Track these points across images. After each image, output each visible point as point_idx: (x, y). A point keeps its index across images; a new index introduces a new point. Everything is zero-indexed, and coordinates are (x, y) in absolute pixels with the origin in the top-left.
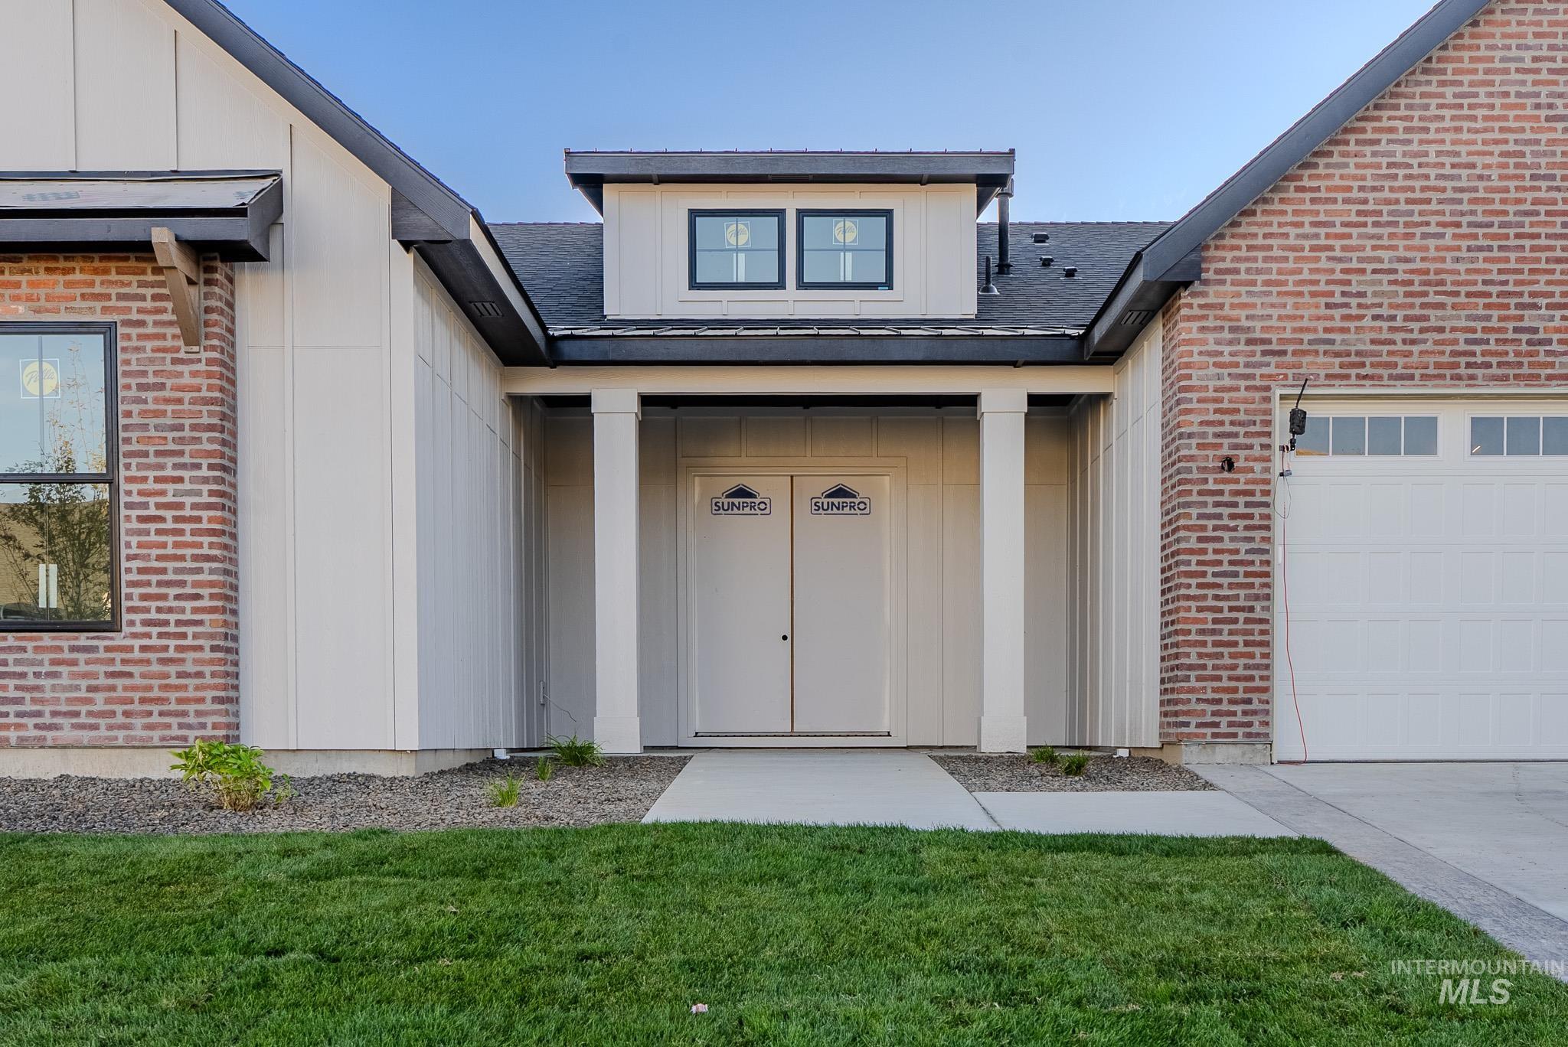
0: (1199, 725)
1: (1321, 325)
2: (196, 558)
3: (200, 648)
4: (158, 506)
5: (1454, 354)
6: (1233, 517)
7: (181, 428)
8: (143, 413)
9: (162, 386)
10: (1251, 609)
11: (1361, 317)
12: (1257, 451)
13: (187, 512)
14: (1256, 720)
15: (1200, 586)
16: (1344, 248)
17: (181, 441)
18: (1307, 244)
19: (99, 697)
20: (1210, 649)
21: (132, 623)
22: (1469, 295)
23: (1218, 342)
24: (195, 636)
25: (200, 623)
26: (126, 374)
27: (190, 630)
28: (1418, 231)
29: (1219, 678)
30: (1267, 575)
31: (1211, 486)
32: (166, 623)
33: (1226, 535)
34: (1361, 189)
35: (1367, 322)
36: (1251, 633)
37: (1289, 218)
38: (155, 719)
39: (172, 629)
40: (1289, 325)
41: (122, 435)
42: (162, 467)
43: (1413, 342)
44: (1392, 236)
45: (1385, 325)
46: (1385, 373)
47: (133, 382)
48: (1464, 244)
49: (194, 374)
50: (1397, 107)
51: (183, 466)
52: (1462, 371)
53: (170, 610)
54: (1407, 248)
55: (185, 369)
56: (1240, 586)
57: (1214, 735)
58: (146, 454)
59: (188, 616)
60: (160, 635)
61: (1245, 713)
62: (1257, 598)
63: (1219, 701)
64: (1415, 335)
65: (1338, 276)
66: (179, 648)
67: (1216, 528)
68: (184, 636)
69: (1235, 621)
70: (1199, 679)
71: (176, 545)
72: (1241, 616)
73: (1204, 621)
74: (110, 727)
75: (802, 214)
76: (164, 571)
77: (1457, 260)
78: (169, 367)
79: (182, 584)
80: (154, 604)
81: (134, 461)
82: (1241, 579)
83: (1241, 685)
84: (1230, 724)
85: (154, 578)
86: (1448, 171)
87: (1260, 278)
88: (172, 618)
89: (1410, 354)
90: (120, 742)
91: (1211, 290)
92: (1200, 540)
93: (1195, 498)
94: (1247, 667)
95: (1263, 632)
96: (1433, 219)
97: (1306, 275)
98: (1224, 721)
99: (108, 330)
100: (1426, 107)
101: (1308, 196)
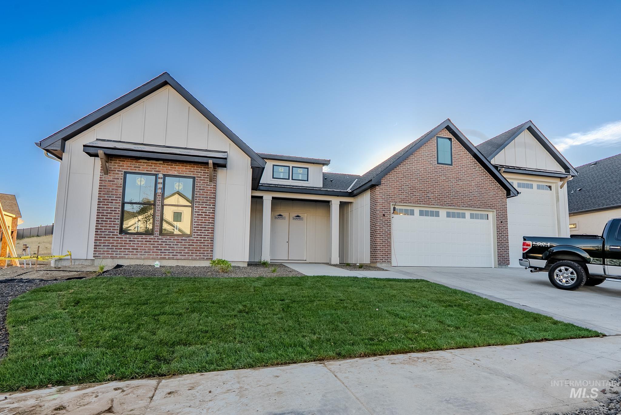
0: (380, 260)
1: (398, 193)
2: (208, 223)
3: (208, 240)
4: (201, 212)
5: (418, 199)
6: (385, 224)
7: (207, 198)
8: (200, 194)
9: (204, 189)
10: (388, 240)
11: (404, 193)
12: (388, 213)
13: (207, 214)
14: (389, 259)
15: (380, 236)
16: (401, 181)
17: (207, 200)
18: (395, 180)
19: (186, 249)
20: (381, 247)
21: (194, 235)
22: (419, 190)
23: (382, 195)
24: (207, 238)
25: (209, 235)
26: (197, 187)
28: (412, 179)
29: (383, 252)
30: (390, 234)
31: (381, 219)
33: (384, 227)
34: (403, 172)
35: (405, 193)
36: (388, 244)
37: (393, 176)
38: (198, 254)
39: (203, 236)
40: (393, 193)
41: (195, 198)
42: (203, 205)
43: (411, 197)
44: (408, 180)
45: (407, 194)
46: (408, 202)
47: (198, 188)
48: (419, 182)
49: (211, 188)
50: (408, 160)
51: (207, 205)
52: (419, 202)
54: (410, 182)
55: (209, 187)
56: (386, 236)
57: (382, 261)
58: (200, 202)
59: (206, 234)
60: (200, 238)
61: (387, 258)
62: (389, 238)
63: (383, 256)
65: (400, 186)
66: (204, 240)
67: (382, 226)
68: (205, 238)
69: (385, 242)
70: (380, 252)
71: (205, 220)
72: (386, 241)
73: (380, 242)
74: (188, 256)
75: (293, 167)
76: (202, 225)
77: (418, 185)
78: (206, 186)
79: (205, 228)
80: (199, 231)
81: (197, 203)
82: (386, 235)
83: (386, 253)
84: (385, 260)
85: (200, 226)
86: (416, 171)
87: (388, 185)
88: (203, 234)
89: (411, 199)
90: (190, 259)
91: (381, 186)
92: (380, 228)
93: (379, 221)
94: (387, 250)
95: (390, 244)
96: (414, 178)
97: (395, 185)
98: (384, 259)
99: (194, 178)
100: (413, 160)
101: (395, 172)
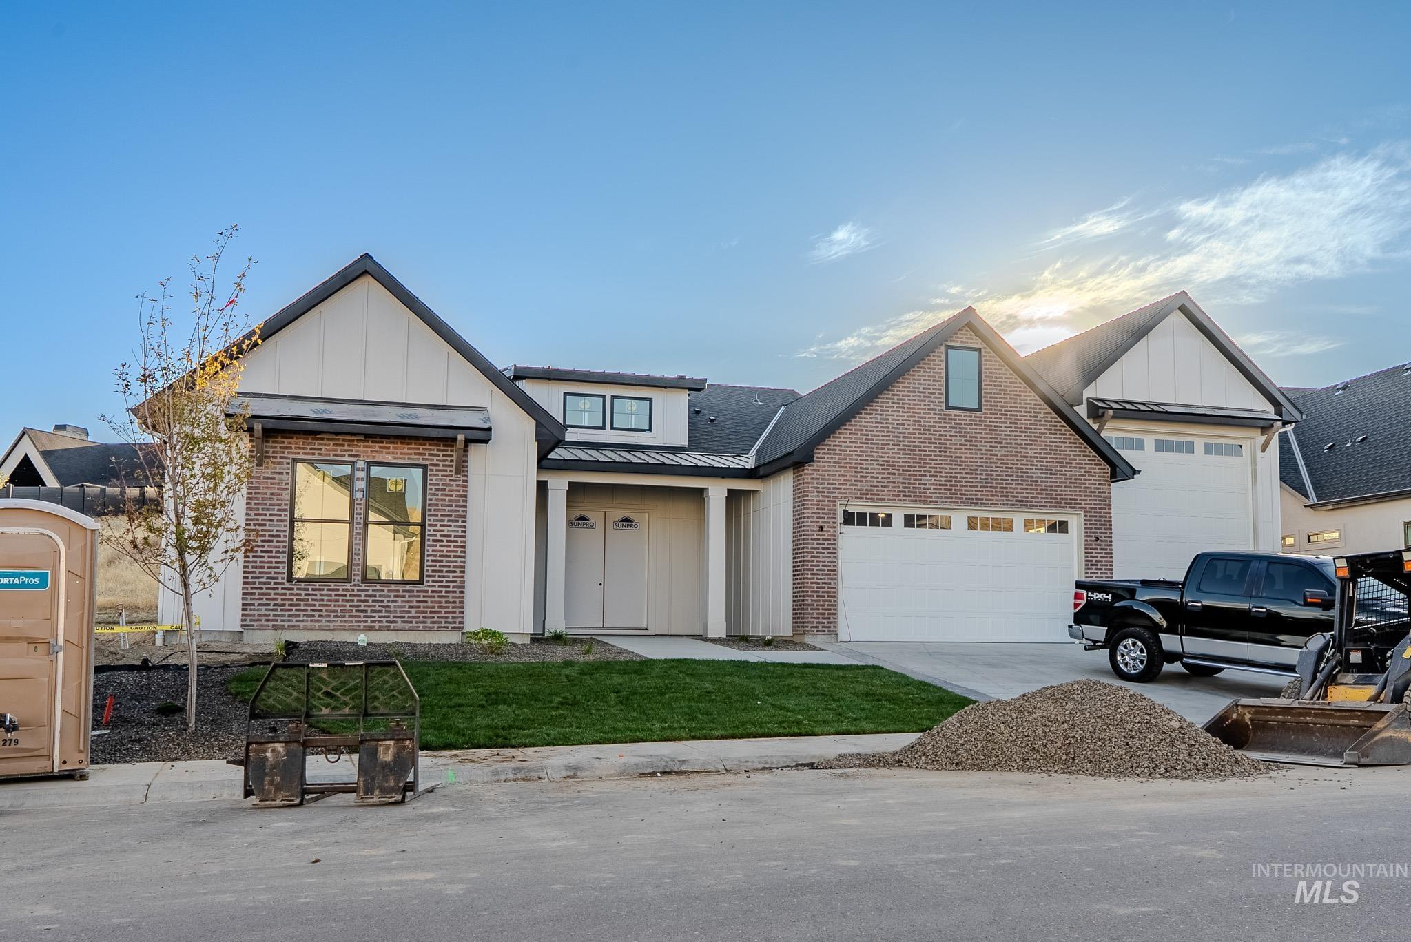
0: (812, 627)
1: (853, 479)
2: (454, 556)
3: (455, 592)
4: (441, 536)
5: (899, 491)
6: (823, 548)
7: (451, 506)
8: (437, 500)
9: (445, 490)
10: (830, 583)
11: (867, 477)
12: (831, 524)
13: (452, 538)
14: (832, 625)
15: (812, 574)
16: (861, 452)
17: (451, 511)
18: (848, 449)
19: (413, 610)
20: (815, 598)
21: (428, 581)
22: (903, 470)
23: (817, 484)
24: (453, 587)
25: (455, 582)
26: (430, 484)
27: (451, 585)
28: (886, 447)
29: (819, 609)
30: (835, 570)
31: (815, 537)
32: (442, 582)
33: (821, 555)
34: (866, 430)
35: (869, 479)
36: (830, 592)
37: (842, 440)
38: (436, 619)
39: (444, 584)
40: (842, 478)
41: (428, 508)
42: (443, 521)
43: (885, 487)
44: (877, 448)
45: (875, 480)
46: (876, 497)
47: (433, 487)
48: (901, 452)
49: (457, 486)
50: (878, 402)
51: (452, 521)
52: (901, 498)
53: (444, 577)
54: (882, 453)
55: (454, 483)
56: (826, 574)
57: (817, 631)
59: (451, 579)
60: (439, 586)
61: (828, 623)
62: (832, 579)
63: (819, 618)
64: (885, 484)
65: (859, 461)
66: (446, 592)
67: (817, 553)
68: (449, 587)
69: (824, 588)
70: (812, 609)
71: (447, 551)
72: (826, 586)
73: (813, 588)
74: (417, 623)
75: (613, 398)
76: (442, 561)
77: (899, 458)
78: (448, 482)
79: (449, 566)
80: (437, 574)
81: (432, 518)
82: (826, 572)
83: (826, 612)
84: (823, 627)
85: (438, 564)
86: (895, 426)
87: (832, 461)
88: (444, 579)
89: (884, 491)
90: (421, 628)
91: (815, 464)
92: (812, 557)
93: (810, 541)
94: (828, 605)
95: (834, 592)
96: (891, 443)
97: (848, 461)
98: (821, 625)
99: (424, 467)
100: (888, 403)
101: (848, 432)
